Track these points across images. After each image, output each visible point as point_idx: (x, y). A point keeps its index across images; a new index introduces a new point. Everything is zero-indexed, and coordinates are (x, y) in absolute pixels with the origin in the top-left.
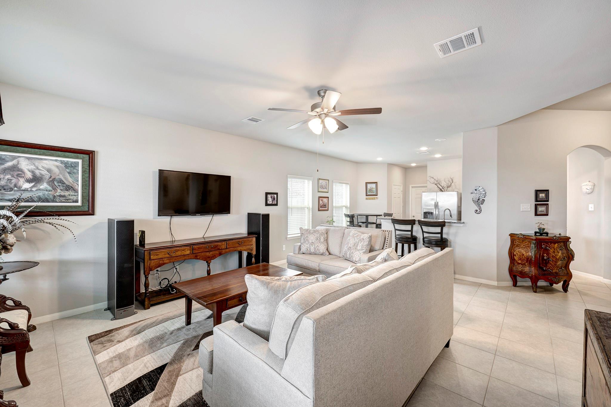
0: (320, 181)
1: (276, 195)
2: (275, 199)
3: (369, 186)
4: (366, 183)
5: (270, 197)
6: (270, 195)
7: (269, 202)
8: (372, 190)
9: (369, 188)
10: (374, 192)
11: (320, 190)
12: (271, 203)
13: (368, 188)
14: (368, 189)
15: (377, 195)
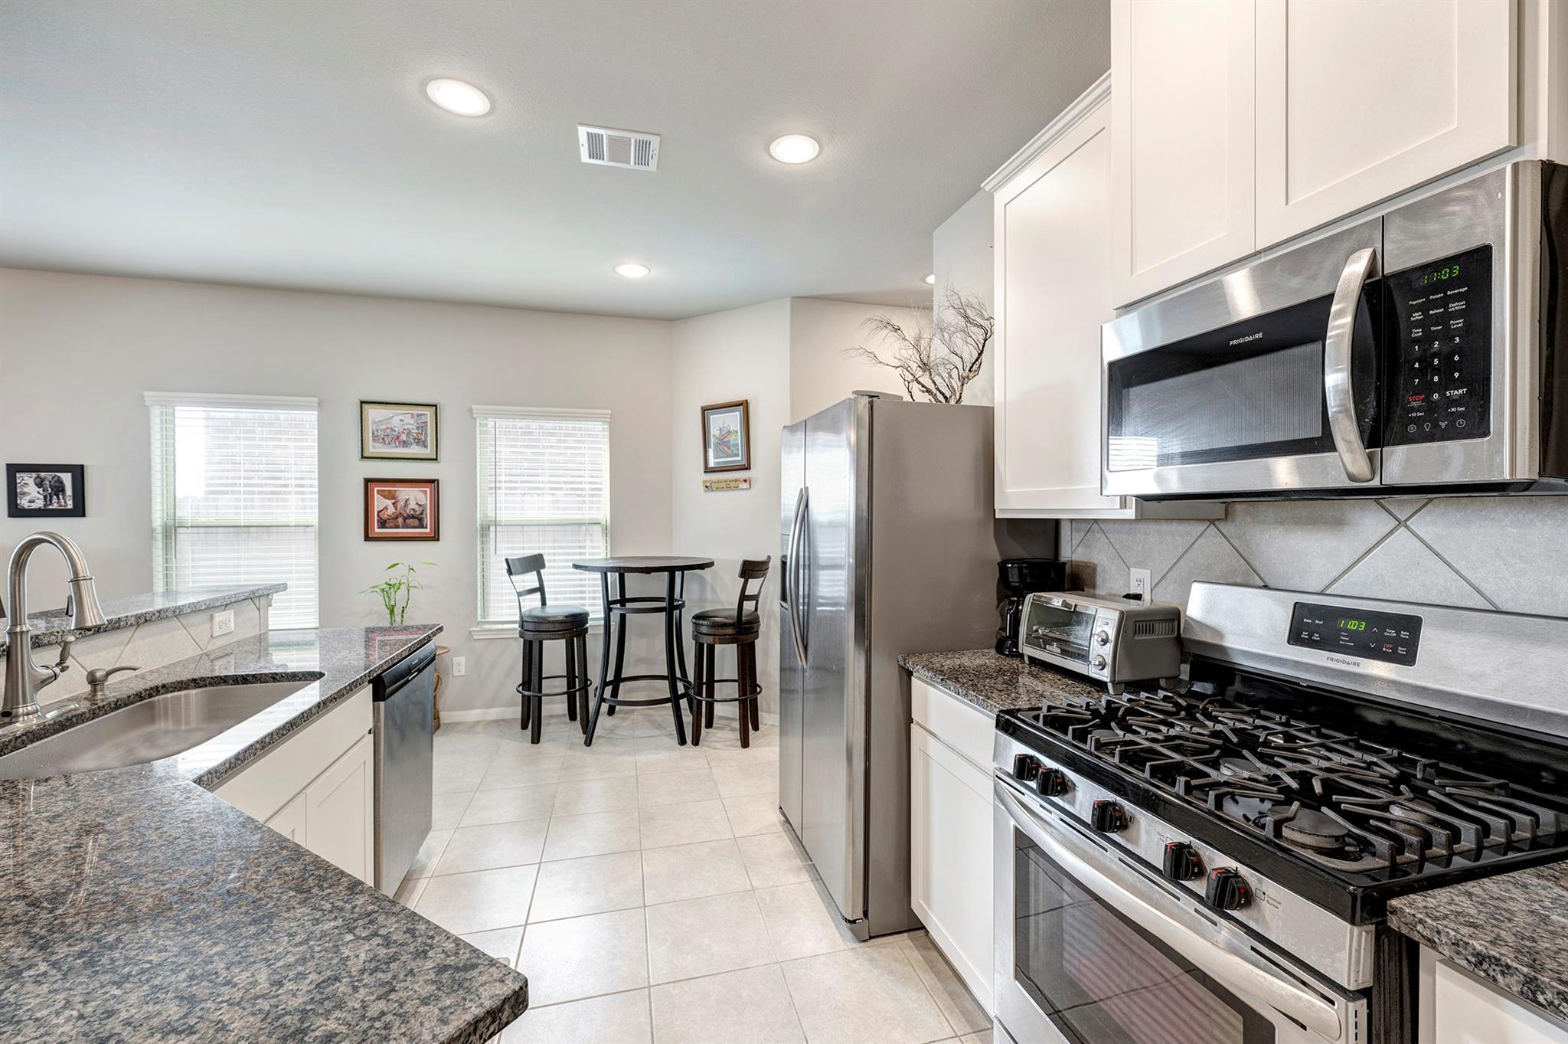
0: (374, 414)
1: (70, 475)
2: (63, 490)
3: (716, 421)
4: (704, 410)
5: (31, 482)
6: (34, 475)
7: (24, 503)
8: (727, 444)
9: (717, 433)
10: (735, 452)
11: (373, 448)
12: (39, 504)
13: (712, 434)
14: (712, 440)
15: (748, 468)
